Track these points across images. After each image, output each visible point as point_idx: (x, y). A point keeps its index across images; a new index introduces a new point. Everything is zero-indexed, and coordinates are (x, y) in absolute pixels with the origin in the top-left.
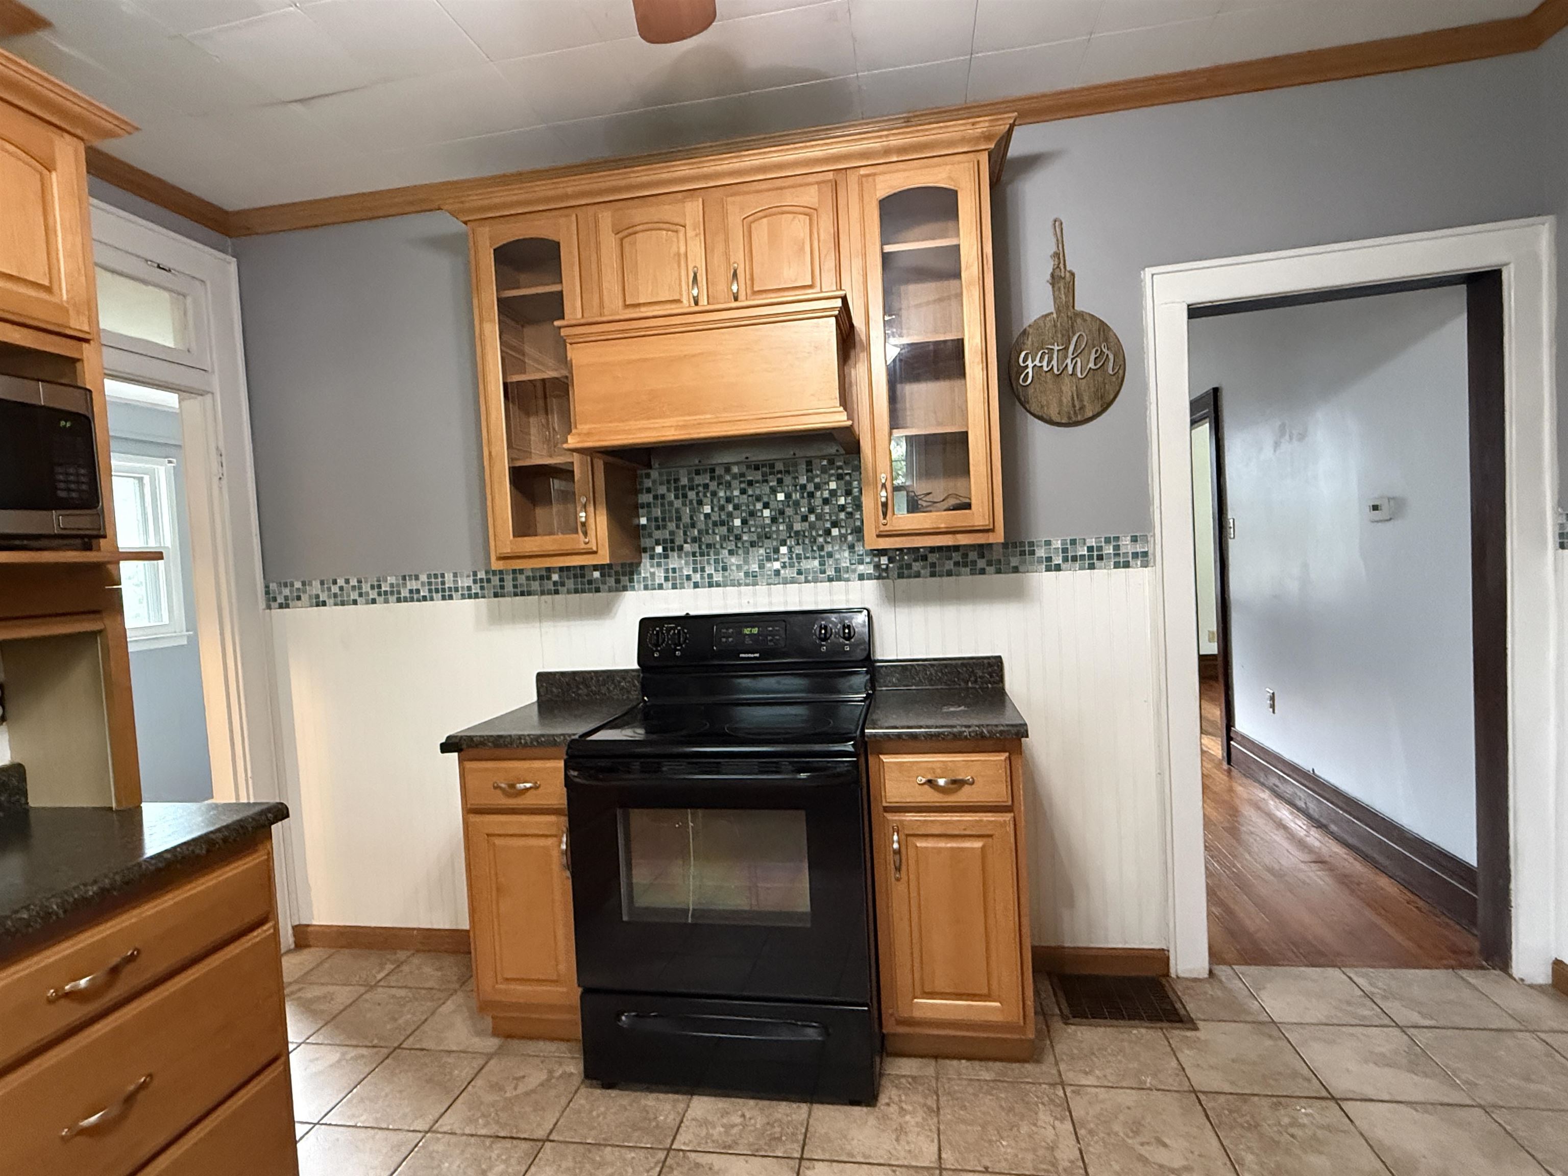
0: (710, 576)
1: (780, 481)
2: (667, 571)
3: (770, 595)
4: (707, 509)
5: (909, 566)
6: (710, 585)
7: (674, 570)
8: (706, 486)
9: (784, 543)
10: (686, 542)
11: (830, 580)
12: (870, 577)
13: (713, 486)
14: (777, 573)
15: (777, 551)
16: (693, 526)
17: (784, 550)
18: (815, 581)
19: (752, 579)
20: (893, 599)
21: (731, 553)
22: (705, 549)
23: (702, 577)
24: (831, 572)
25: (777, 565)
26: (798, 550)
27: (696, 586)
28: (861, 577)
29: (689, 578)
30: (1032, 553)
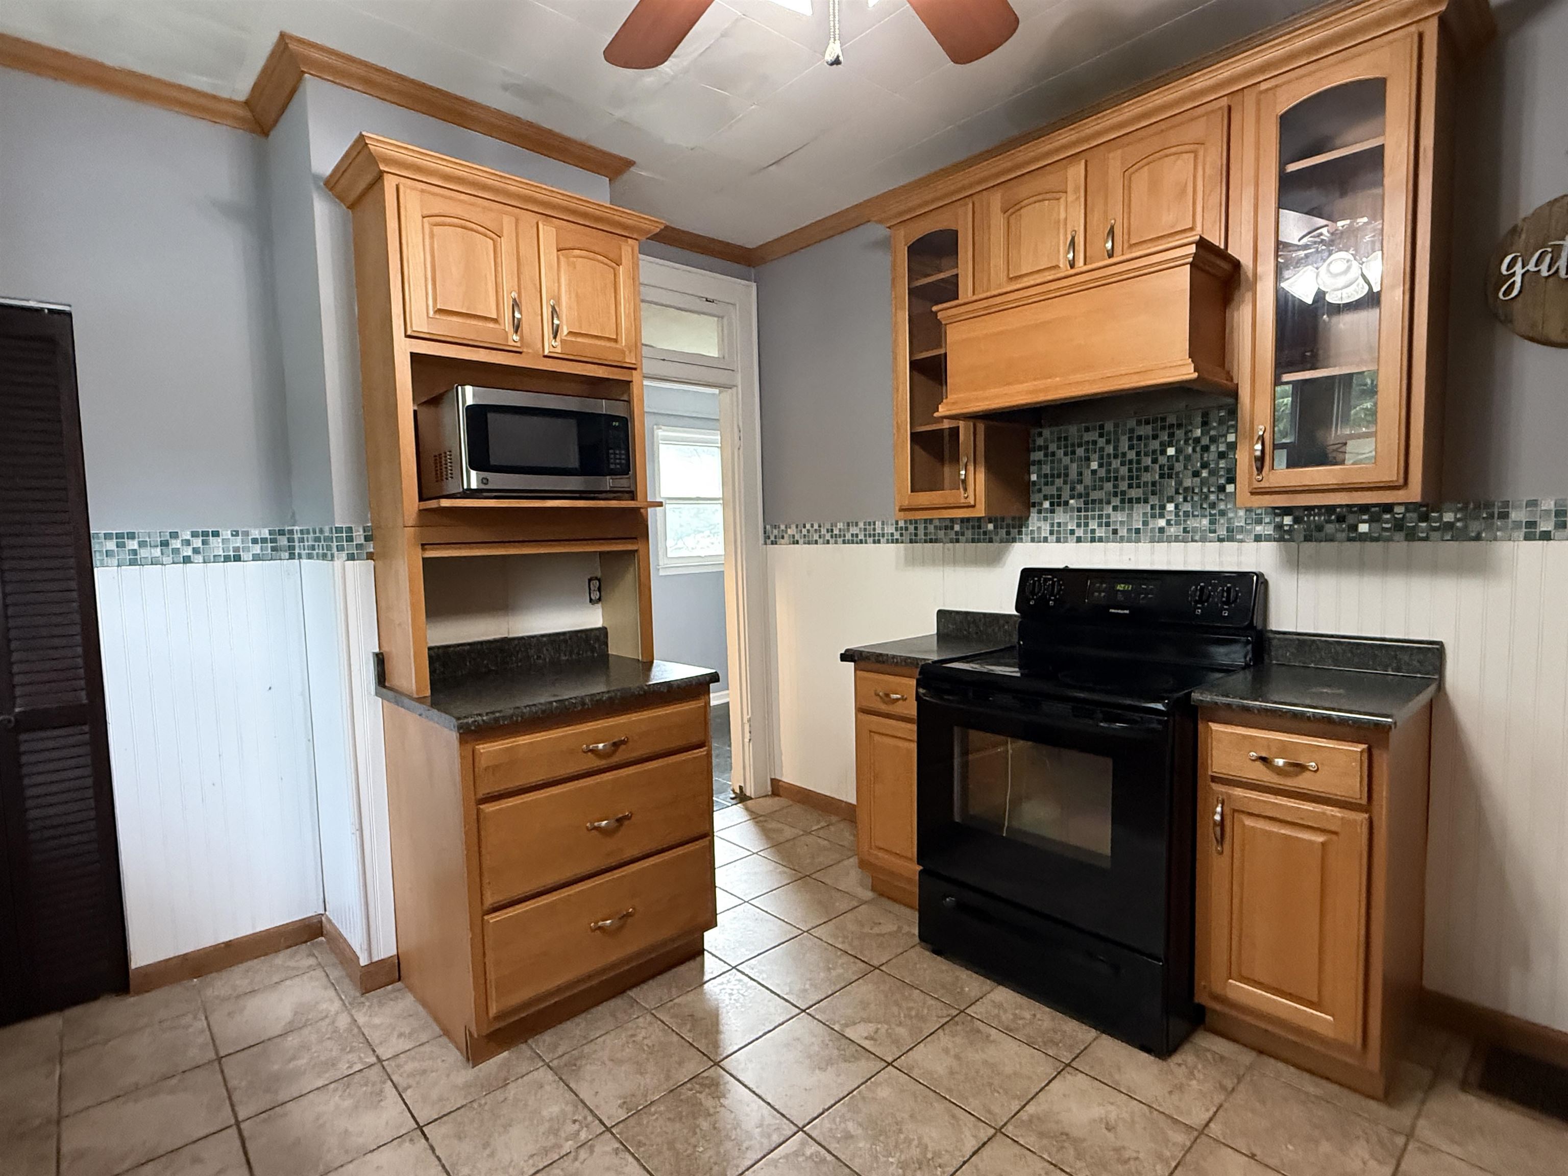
0: (1093, 531)
1: (1171, 435)
2: (1052, 525)
3: (1153, 553)
4: (1094, 465)
5: (1320, 528)
6: (1093, 540)
7: (1059, 524)
8: (1095, 443)
9: (1171, 500)
10: (1072, 497)
11: (1220, 540)
12: (1268, 539)
13: (1101, 442)
14: (1161, 530)
15: (1163, 507)
16: (1080, 482)
17: (1170, 507)
18: (1203, 540)
19: (1136, 535)
20: (1295, 564)
21: (1115, 509)
22: (1089, 504)
23: (1085, 532)
24: (1223, 532)
25: (1162, 523)
26: (1187, 507)
27: (1079, 540)
28: (1258, 538)
29: (1072, 532)
30: (1504, 516)
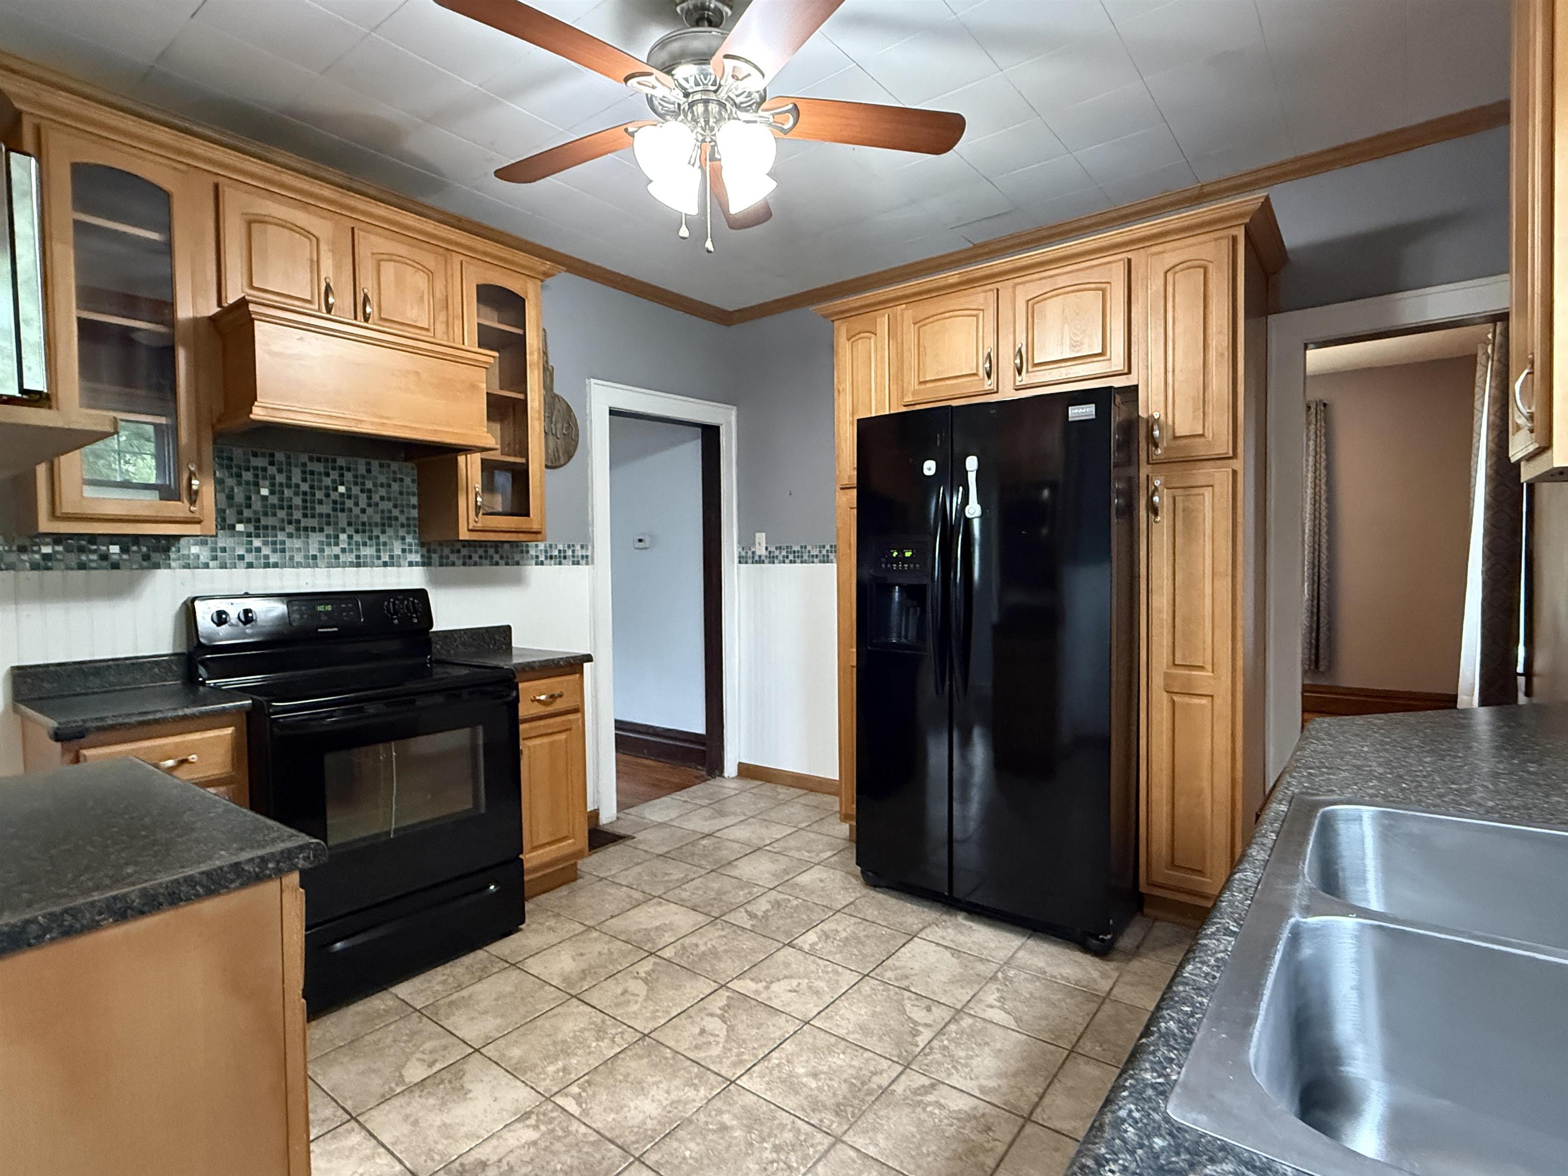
0: (267, 557)
1: (342, 475)
2: (214, 550)
3: (329, 576)
4: (265, 492)
5: (447, 557)
6: (267, 565)
7: (224, 550)
8: (264, 469)
9: (344, 531)
10: (240, 522)
11: (385, 564)
12: (417, 564)
13: (272, 470)
14: (337, 557)
15: (337, 537)
16: (249, 506)
17: (343, 537)
18: (373, 565)
19: (312, 561)
20: (436, 582)
21: (290, 536)
22: (259, 529)
23: (257, 558)
24: (385, 558)
25: (336, 550)
26: (357, 538)
27: (250, 566)
28: (411, 564)
29: (241, 558)
30: (528, 552)
